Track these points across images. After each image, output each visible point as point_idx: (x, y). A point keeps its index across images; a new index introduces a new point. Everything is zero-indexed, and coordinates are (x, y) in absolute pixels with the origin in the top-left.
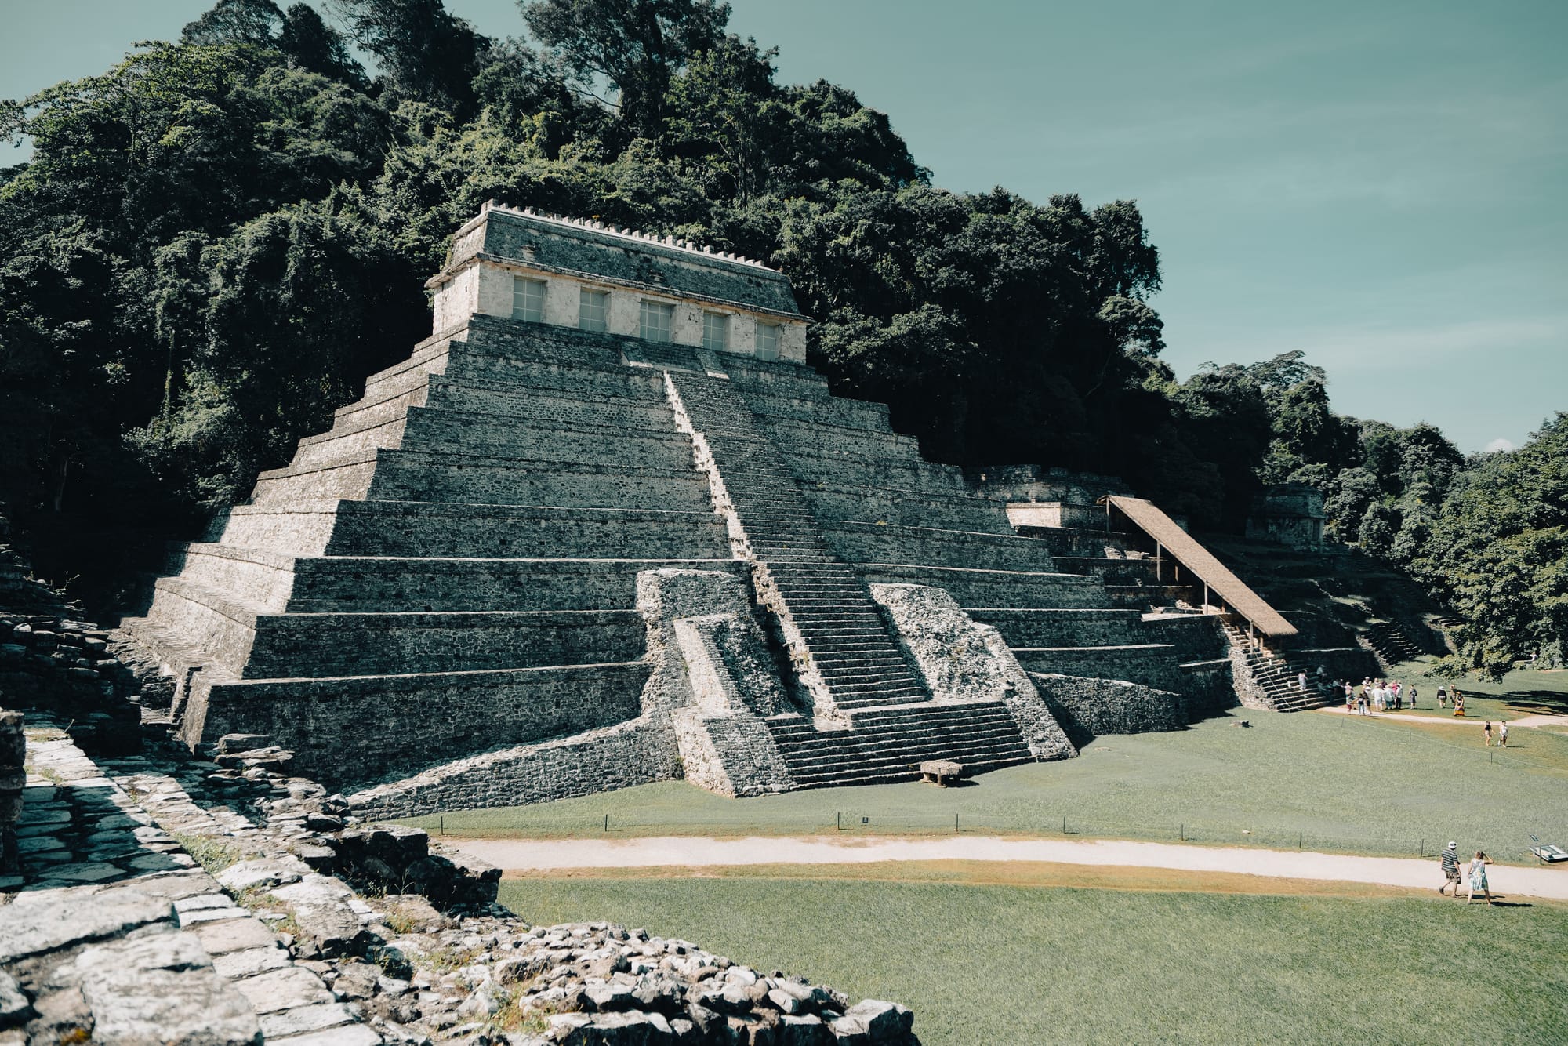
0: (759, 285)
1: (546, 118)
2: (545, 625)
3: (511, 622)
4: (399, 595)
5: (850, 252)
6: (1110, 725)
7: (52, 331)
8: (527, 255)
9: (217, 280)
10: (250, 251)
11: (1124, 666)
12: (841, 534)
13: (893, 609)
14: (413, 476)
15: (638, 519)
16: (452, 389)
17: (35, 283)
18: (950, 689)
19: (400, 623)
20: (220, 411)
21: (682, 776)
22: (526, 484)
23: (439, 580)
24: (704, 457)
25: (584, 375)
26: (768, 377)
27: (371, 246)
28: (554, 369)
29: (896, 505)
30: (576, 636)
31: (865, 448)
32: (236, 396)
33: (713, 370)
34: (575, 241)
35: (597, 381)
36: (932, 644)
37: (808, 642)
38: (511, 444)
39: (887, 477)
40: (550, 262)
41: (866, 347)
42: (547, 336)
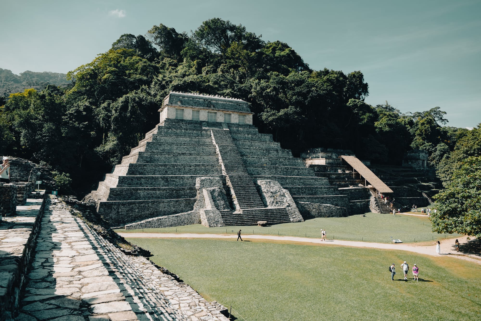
0: (240, 105)
1: (197, 62)
2: (173, 190)
3: (165, 189)
4: (141, 184)
5: (269, 93)
6: (320, 215)
7: (79, 125)
8: (179, 103)
9: (114, 112)
10: (120, 104)
11: (330, 201)
12: (253, 168)
13: (262, 186)
14: (147, 157)
15: (199, 166)
16: (158, 137)
17: (76, 114)
18: (272, 205)
19: (140, 190)
20: (115, 142)
21: (201, 223)
22: (173, 158)
23: (150, 180)
24: (218, 150)
25: (191, 132)
26: (241, 129)
27: (148, 101)
28: (183, 131)
29: (270, 160)
30: (180, 192)
31: (264, 146)
32: (119, 139)
33: (225, 128)
34: (191, 99)
35: (194, 133)
36: (270, 194)
37: (235, 194)
38: (170, 149)
39: (269, 153)
40: (185, 105)
41: (273, 118)
42: (183, 123)
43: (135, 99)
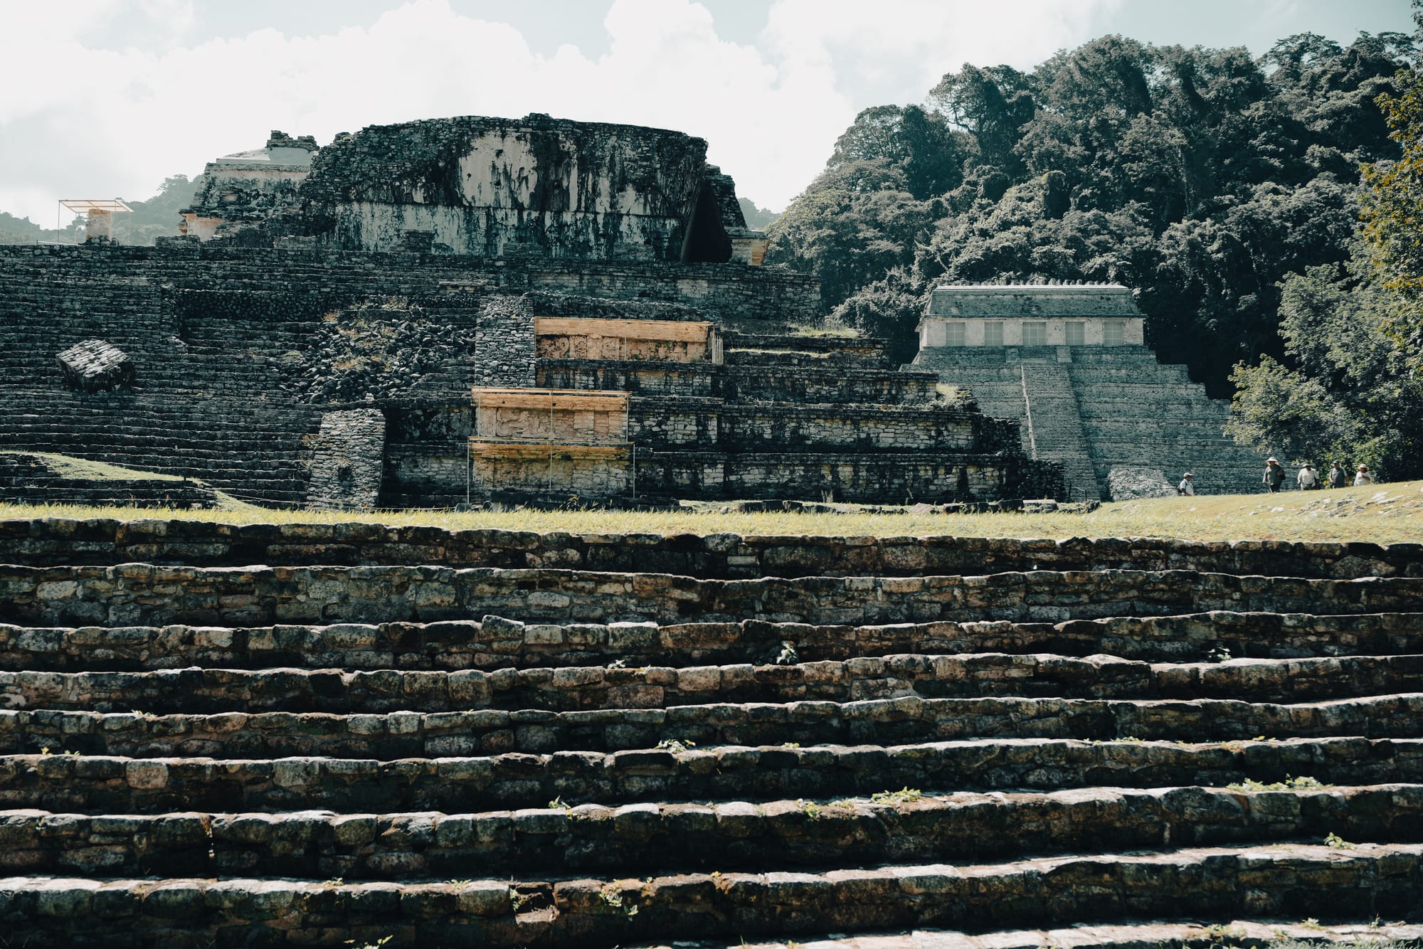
0: (1109, 299)
8: (954, 310)
13: (1116, 480)
25: (974, 372)
26: (1109, 357)
27: (900, 308)
28: (957, 371)
31: (1160, 393)
33: (1064, 358)
34: (984, 297)
35: (981, 375)
40: (967, 312)
42: (963, 353)
43: (868, 305)
